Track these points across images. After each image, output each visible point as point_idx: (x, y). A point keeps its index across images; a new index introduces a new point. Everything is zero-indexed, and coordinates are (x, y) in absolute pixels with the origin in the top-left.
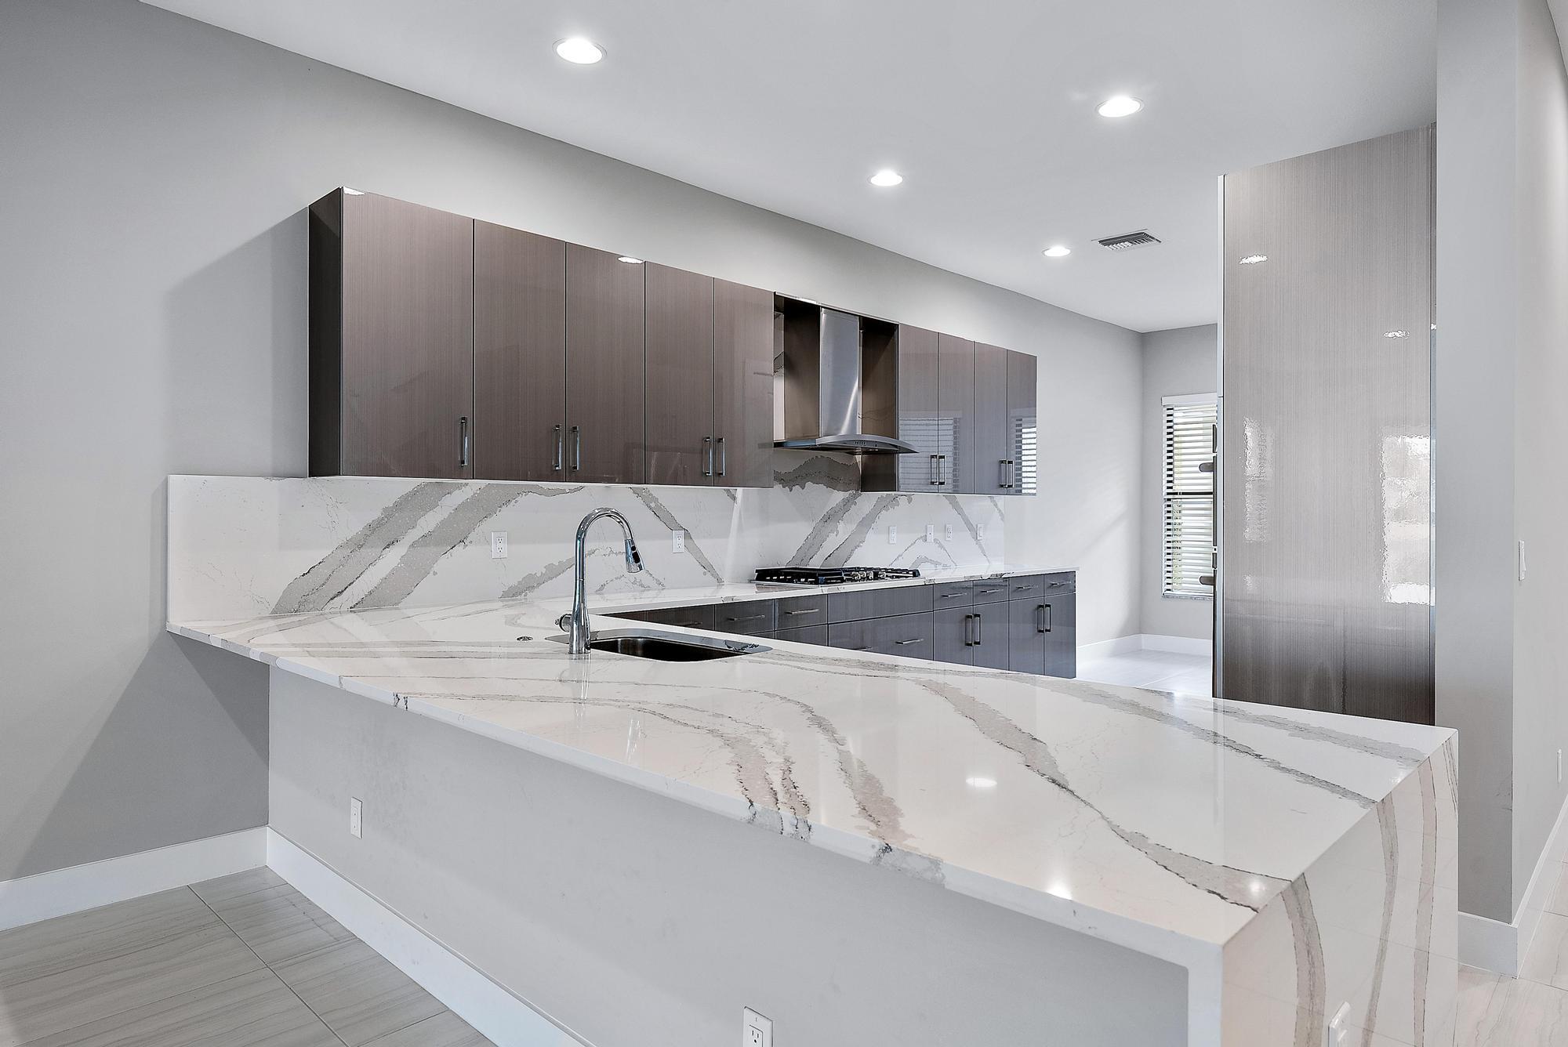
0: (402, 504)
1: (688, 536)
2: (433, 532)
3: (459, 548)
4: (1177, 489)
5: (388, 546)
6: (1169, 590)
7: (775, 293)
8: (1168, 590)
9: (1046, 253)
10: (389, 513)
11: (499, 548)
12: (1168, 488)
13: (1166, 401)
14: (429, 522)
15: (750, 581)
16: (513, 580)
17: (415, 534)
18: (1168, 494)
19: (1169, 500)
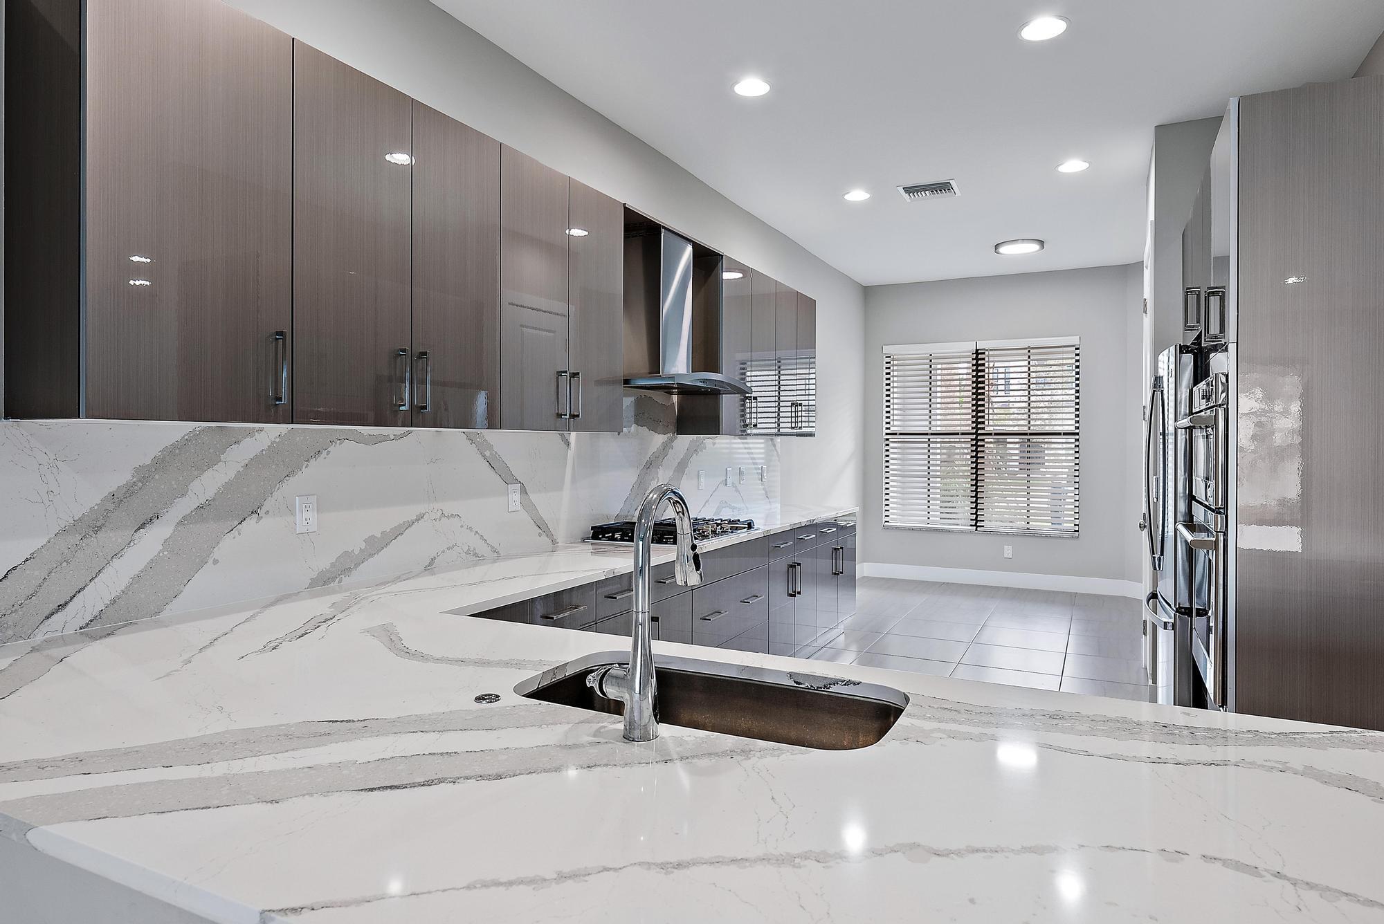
0: (165, 461)
1: (524, 491)
2: (214, 499)
3: (251, 523)
4: (893, 429)
5: (143, 526)
6: (888, 522)
7: (625, 204)
8: (886, 522)
9: (847, 197)
10: (144, 475)
11: (306, 519)
12: (887, 428)
13: (887, 349)
14: (207, 485)
15: (584, 540)
16: (324, 562)
17: (184, 506)
18: (887, 434)
19: (887, 439)
